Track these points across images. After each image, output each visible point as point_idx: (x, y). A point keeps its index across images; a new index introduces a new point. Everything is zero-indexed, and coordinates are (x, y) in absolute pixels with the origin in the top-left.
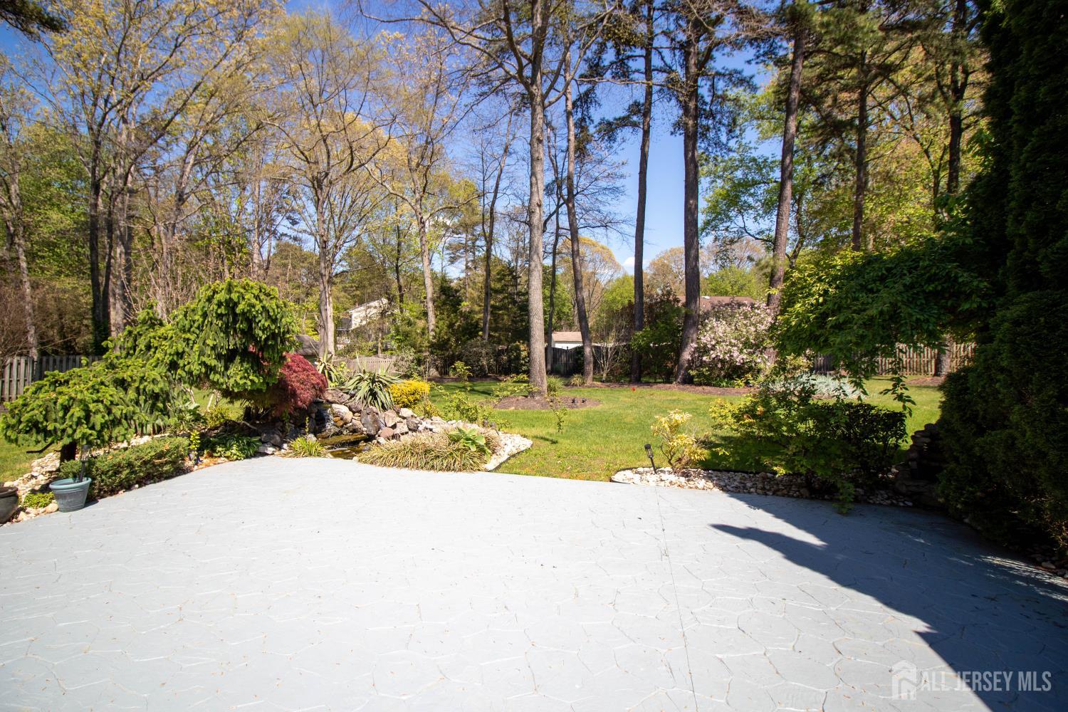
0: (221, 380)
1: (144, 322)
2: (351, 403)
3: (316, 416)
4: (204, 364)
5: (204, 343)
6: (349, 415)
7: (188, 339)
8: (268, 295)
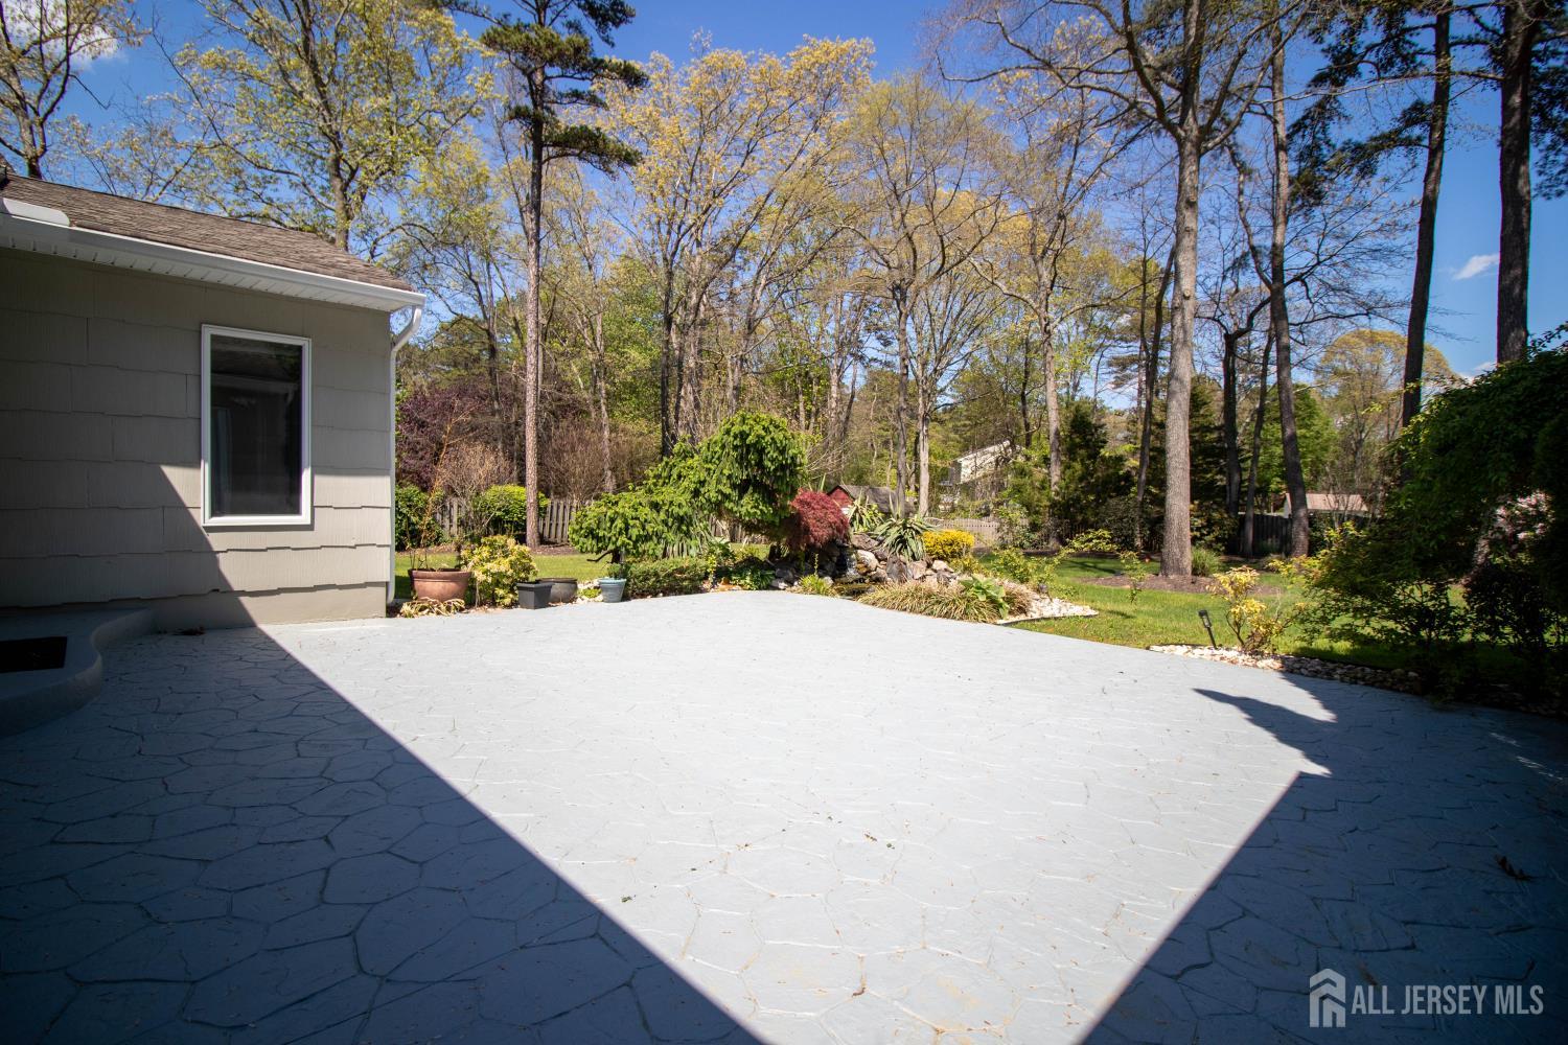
0: (735, 509)
1: (679, 454)
2: (879, 550)
3: (838, 560)
4: (720, 492)
5: (721, 473)
6: (873, 562)
7: (710, 469)
8: (777, 427)
